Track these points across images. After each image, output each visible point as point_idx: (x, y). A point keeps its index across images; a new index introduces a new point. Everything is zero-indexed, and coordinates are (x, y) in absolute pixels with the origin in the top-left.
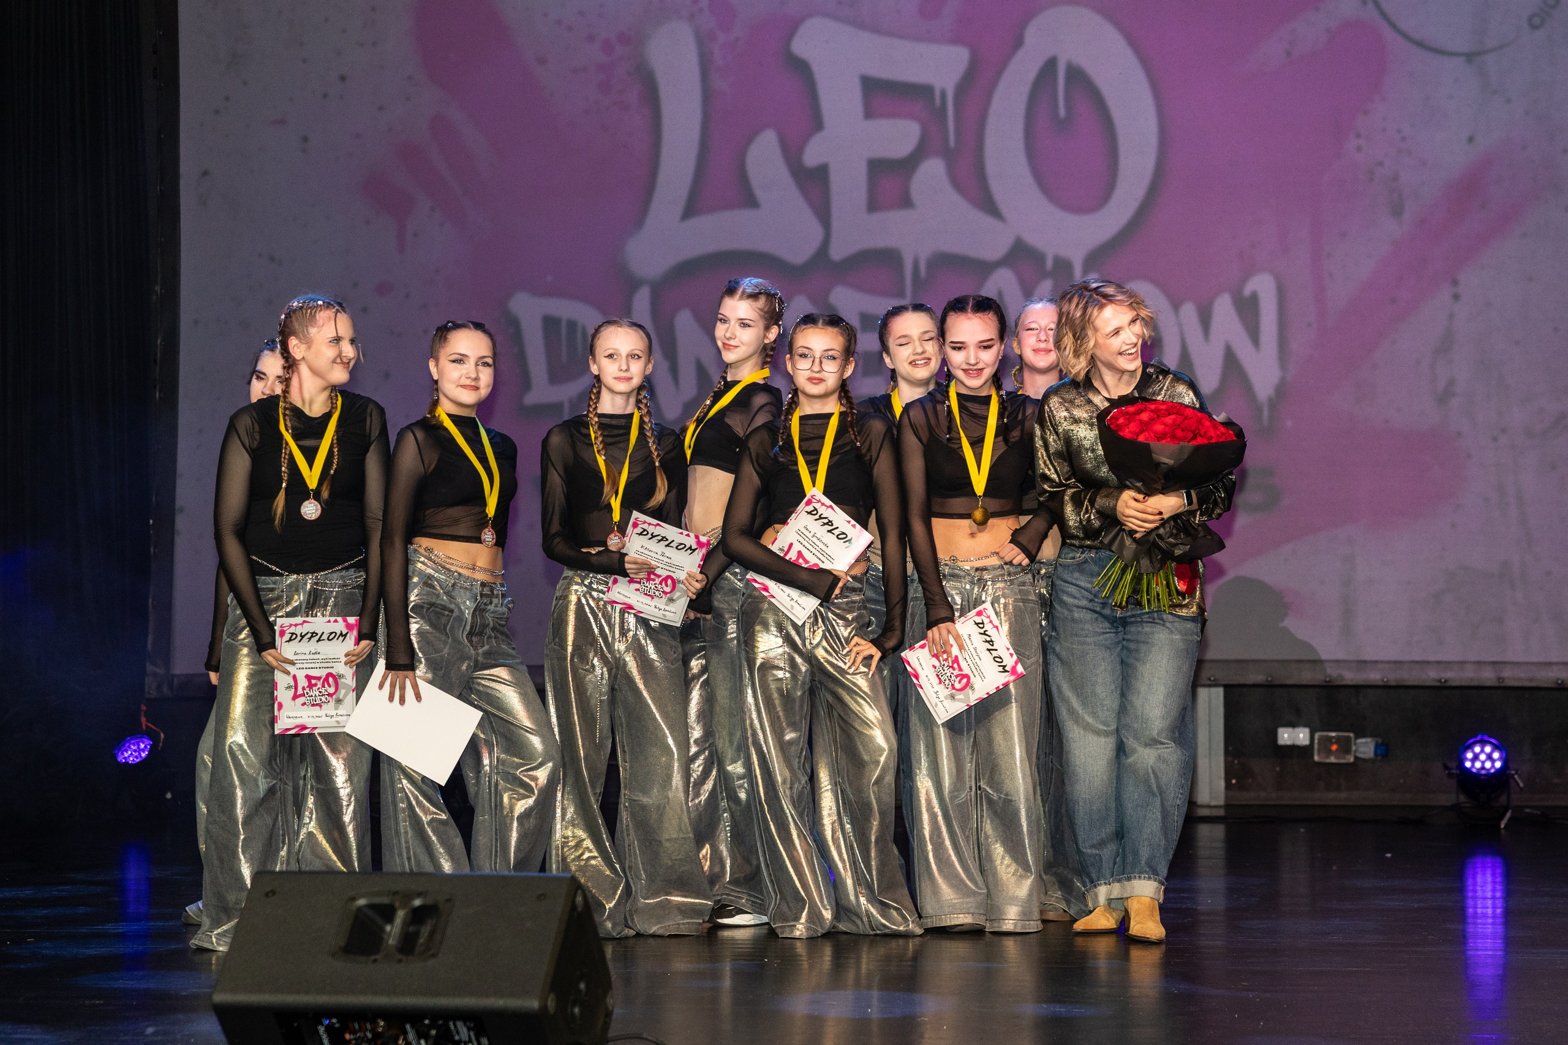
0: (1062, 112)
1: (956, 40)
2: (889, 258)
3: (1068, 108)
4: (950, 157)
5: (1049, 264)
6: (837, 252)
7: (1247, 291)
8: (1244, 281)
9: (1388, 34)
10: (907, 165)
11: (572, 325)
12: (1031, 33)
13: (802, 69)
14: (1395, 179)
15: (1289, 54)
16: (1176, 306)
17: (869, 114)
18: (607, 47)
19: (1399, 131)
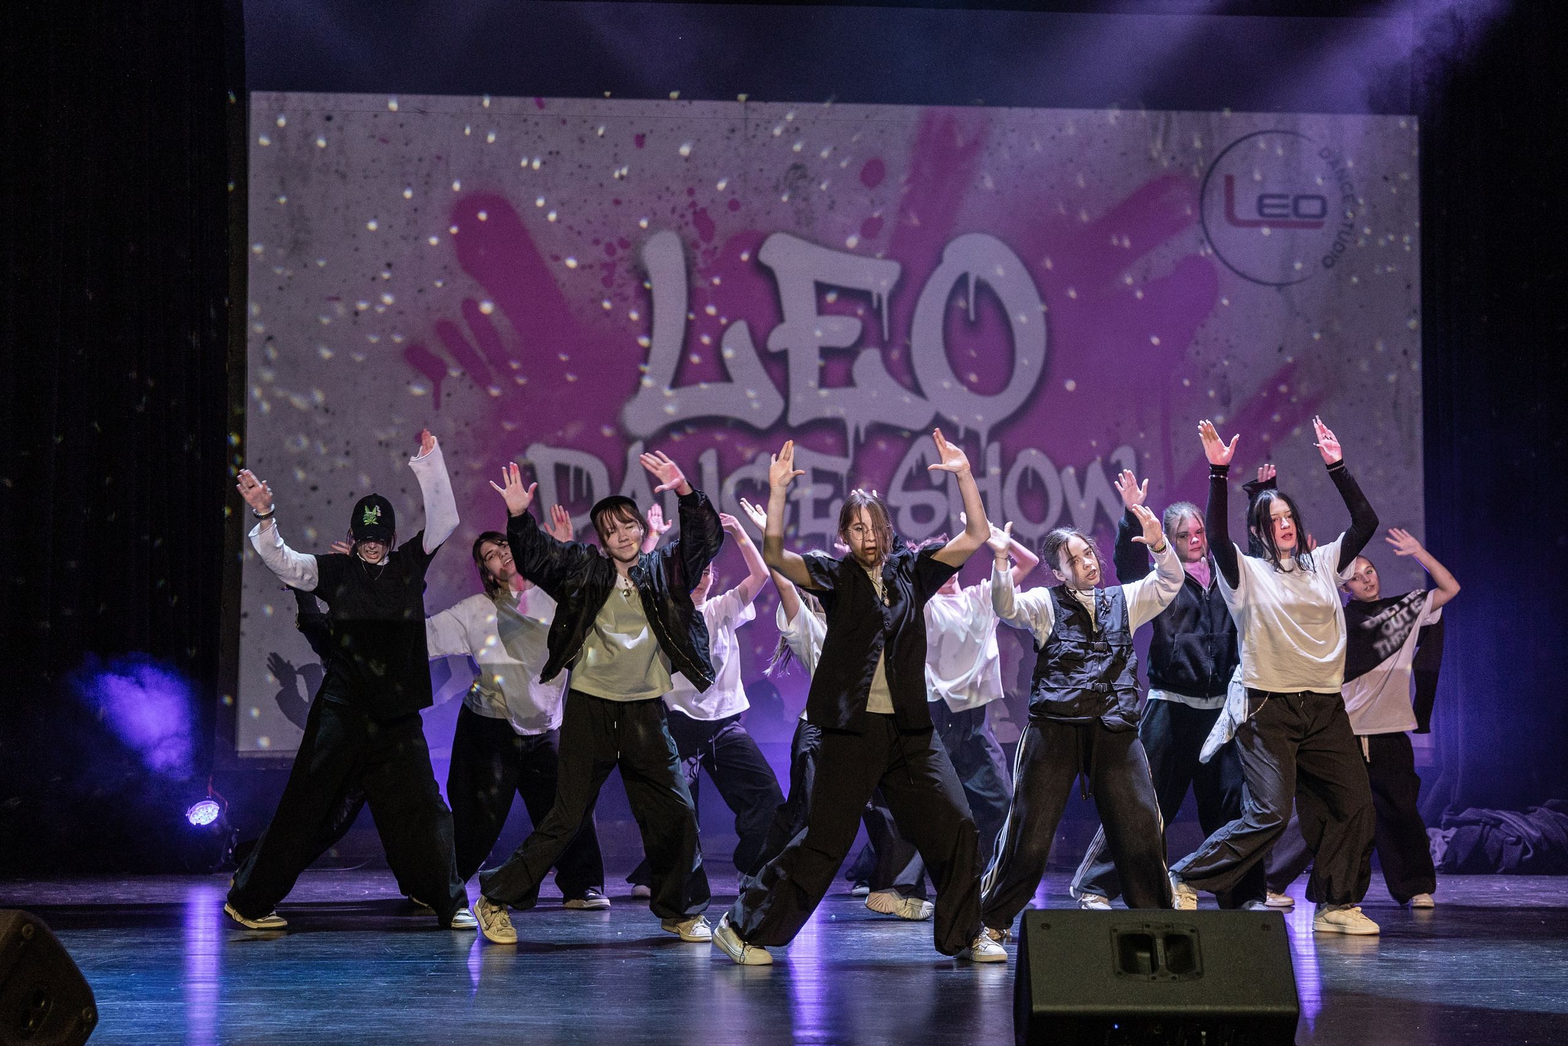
0: (972, 317)
1: (888, 257)
2: (835, 425)
3: (977, 313)
4: (885, 348)
5: (961, 435)
6: (795, 420)
7: (1114, 459)
8: (1111, 452)
9: (1218, 264)
10: (850, 354)
11: (579, 472)
12: (949, 254)
13: (767, 274)
14: (1225, 377)
15: (1145, 278)
16: (1059, 469)
17: (822, 309)
18: (610, 250)
19: (1227, 341)
